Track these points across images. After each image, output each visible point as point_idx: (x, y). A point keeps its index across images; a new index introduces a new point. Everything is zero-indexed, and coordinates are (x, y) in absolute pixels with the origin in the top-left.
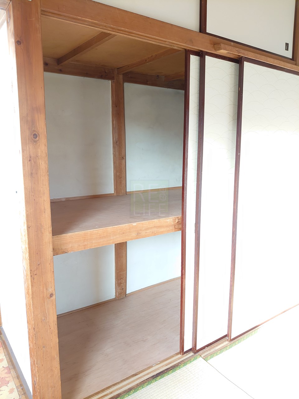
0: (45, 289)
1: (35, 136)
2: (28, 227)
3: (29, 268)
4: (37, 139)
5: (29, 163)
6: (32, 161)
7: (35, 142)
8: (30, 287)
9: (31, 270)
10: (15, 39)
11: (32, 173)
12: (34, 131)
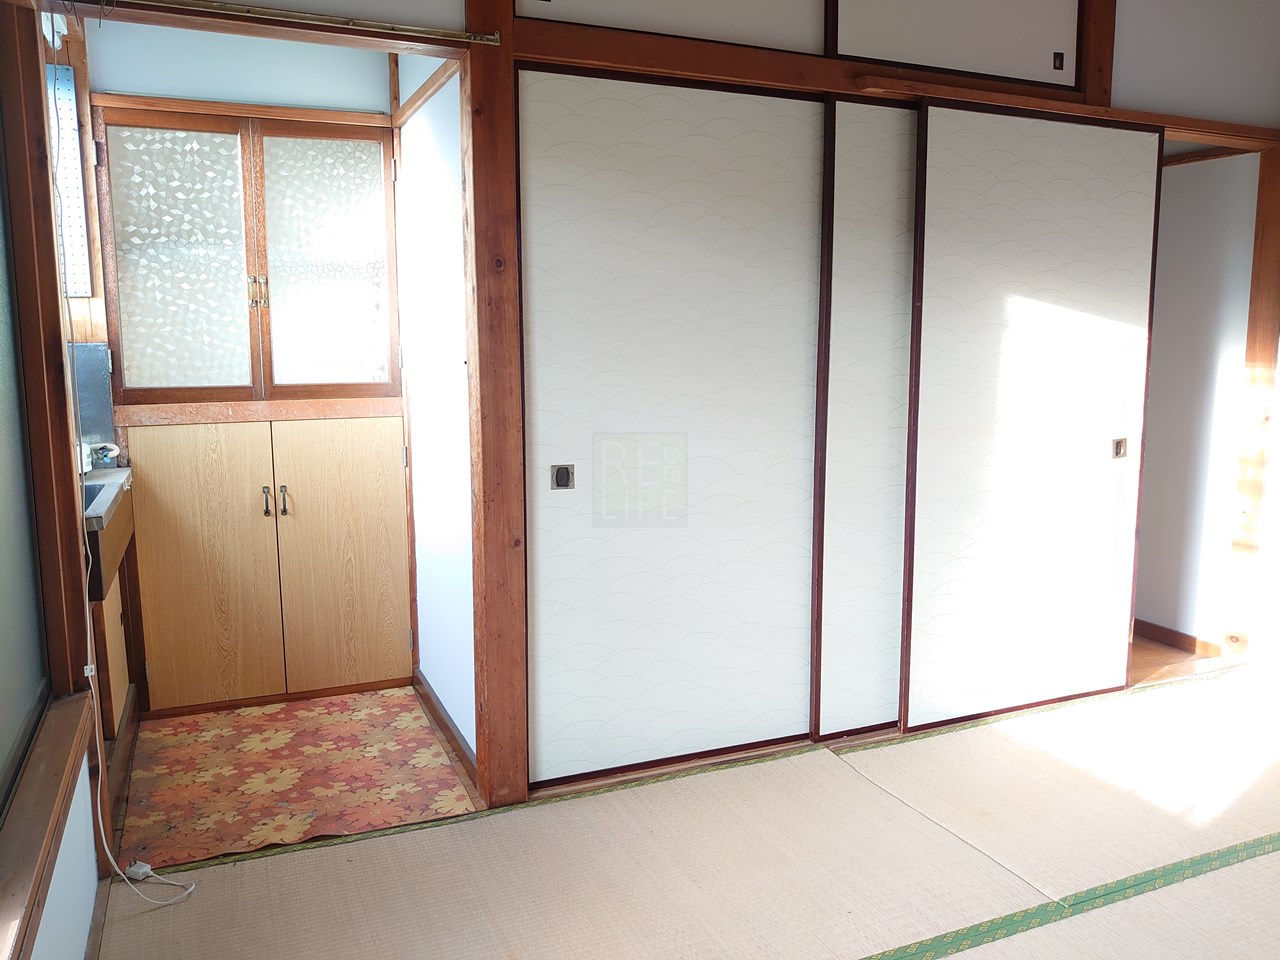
0: (506, 530)
1: (499, 263)
2: (483, 417)
3: (481, 488)
4: (502, 268)
5: (488, 307)
6: (493, 305)
7: (498, 273)
8: (483, 521)
9: (485, 492)
10: (472, 108)
11: (492, 326)
12: (498, 254)
